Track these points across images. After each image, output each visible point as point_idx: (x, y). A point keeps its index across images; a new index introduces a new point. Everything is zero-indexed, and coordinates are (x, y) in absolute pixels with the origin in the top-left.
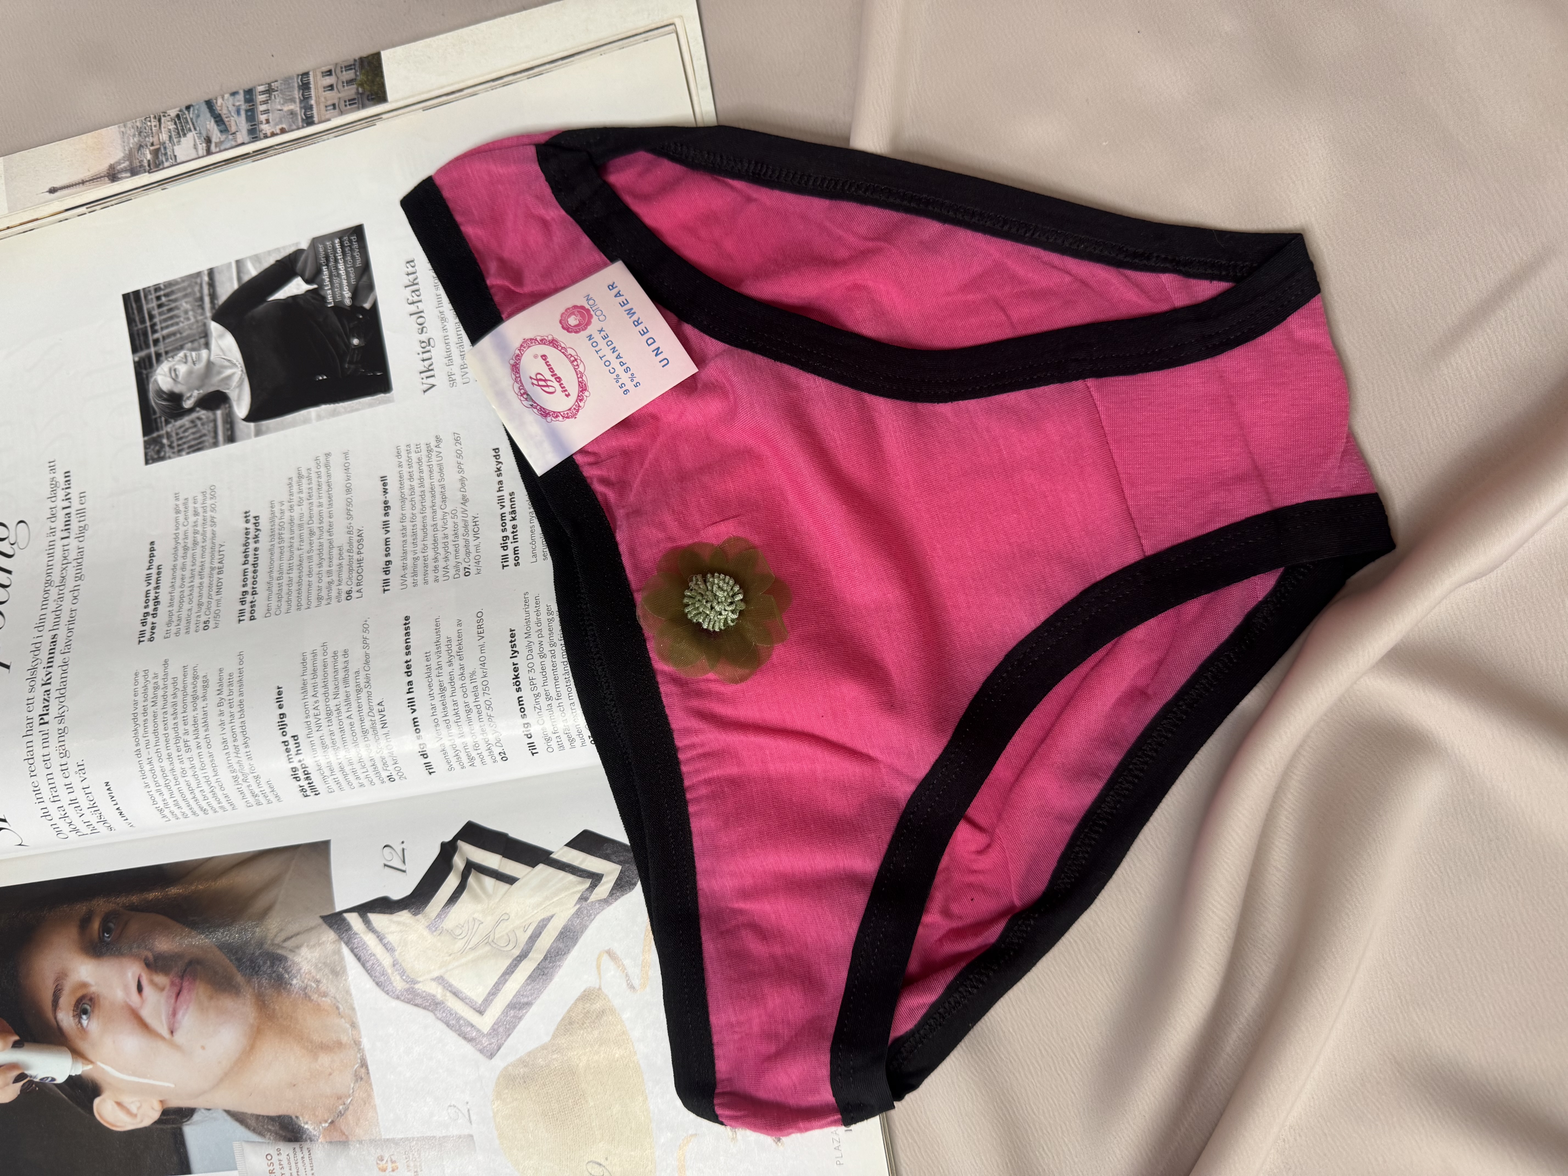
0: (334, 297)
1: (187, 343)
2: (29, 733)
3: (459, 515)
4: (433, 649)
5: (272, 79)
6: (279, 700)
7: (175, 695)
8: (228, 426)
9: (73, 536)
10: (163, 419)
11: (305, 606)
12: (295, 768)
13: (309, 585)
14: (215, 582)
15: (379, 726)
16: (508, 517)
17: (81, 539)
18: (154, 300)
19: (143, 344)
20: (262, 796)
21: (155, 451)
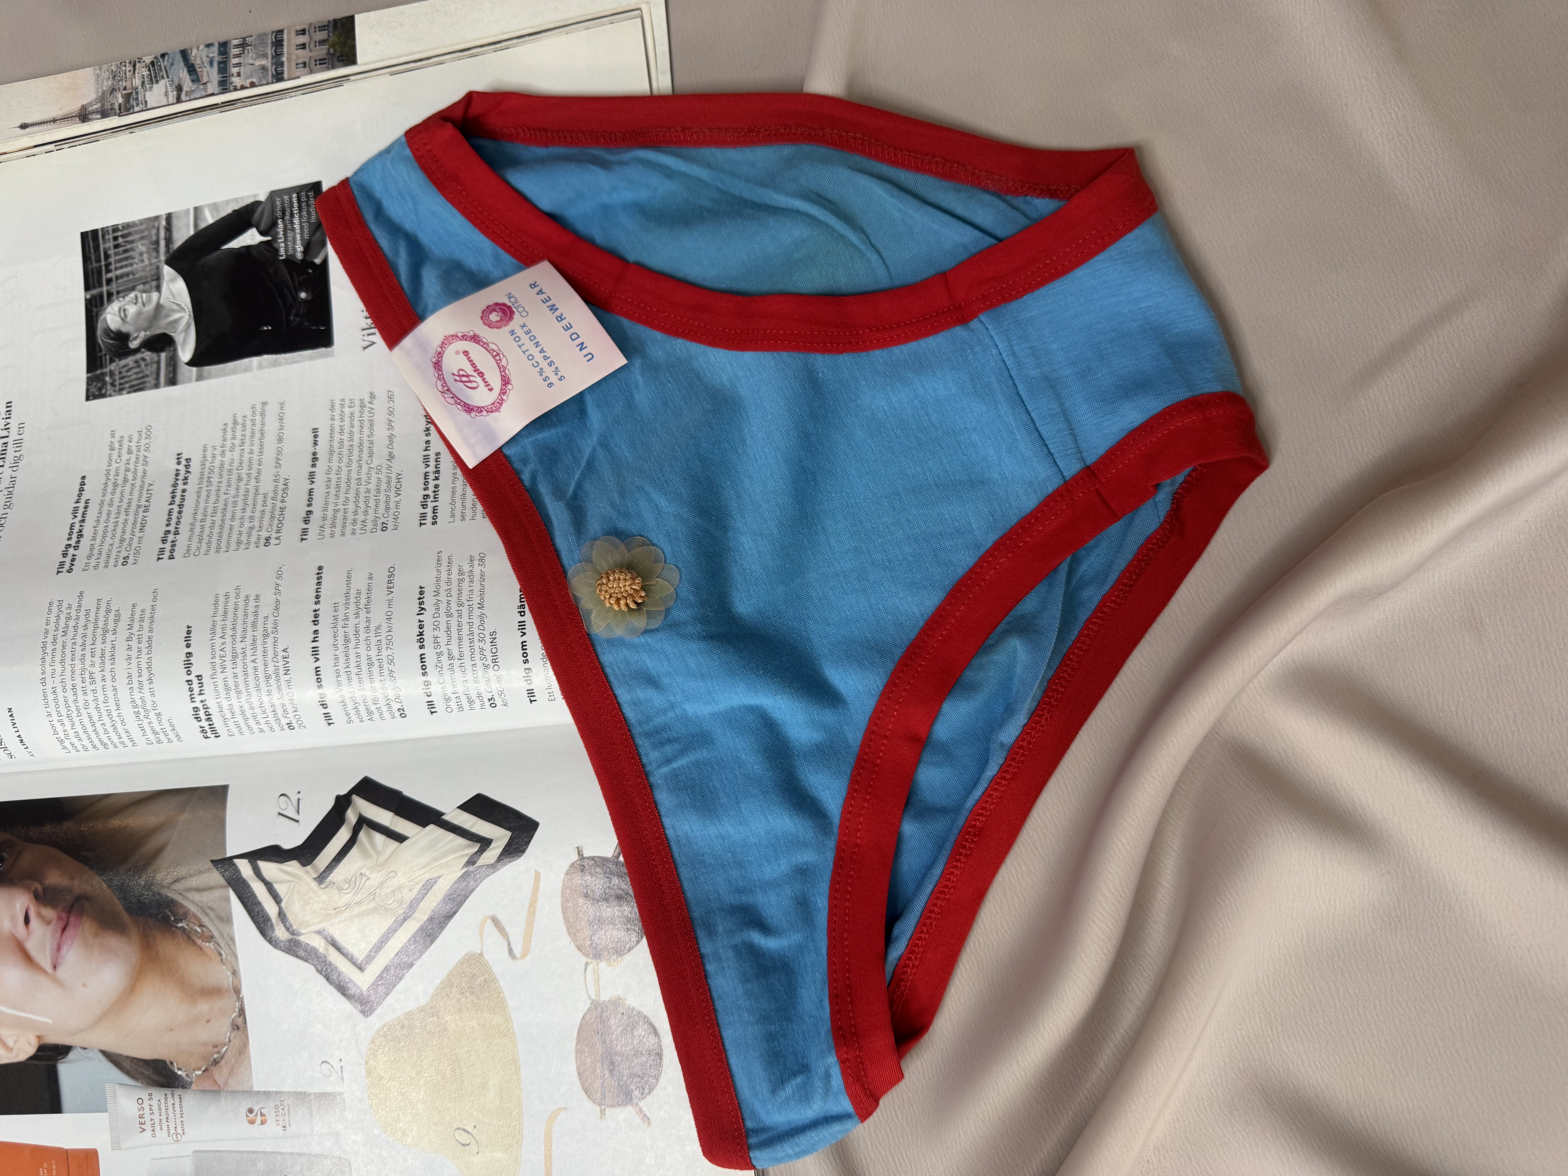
0: (286, 250)
1: (139, 285)
3: (384, 470)
4: (342, 600)
5: (248, 34)
6: (187, 639)
7: (86, 627)
8: (171, 369)
9: (7, 465)
10: (108, 357)
11: (224, 549)
12: (196, 708)
13: (231, 530)
14: (139, 520)
15: (282, 672)
16: (432, 476)
17: (15, 469)
18: (111, 240)
19: (96, 283)
20: (162, 734)
21: (96, 388)
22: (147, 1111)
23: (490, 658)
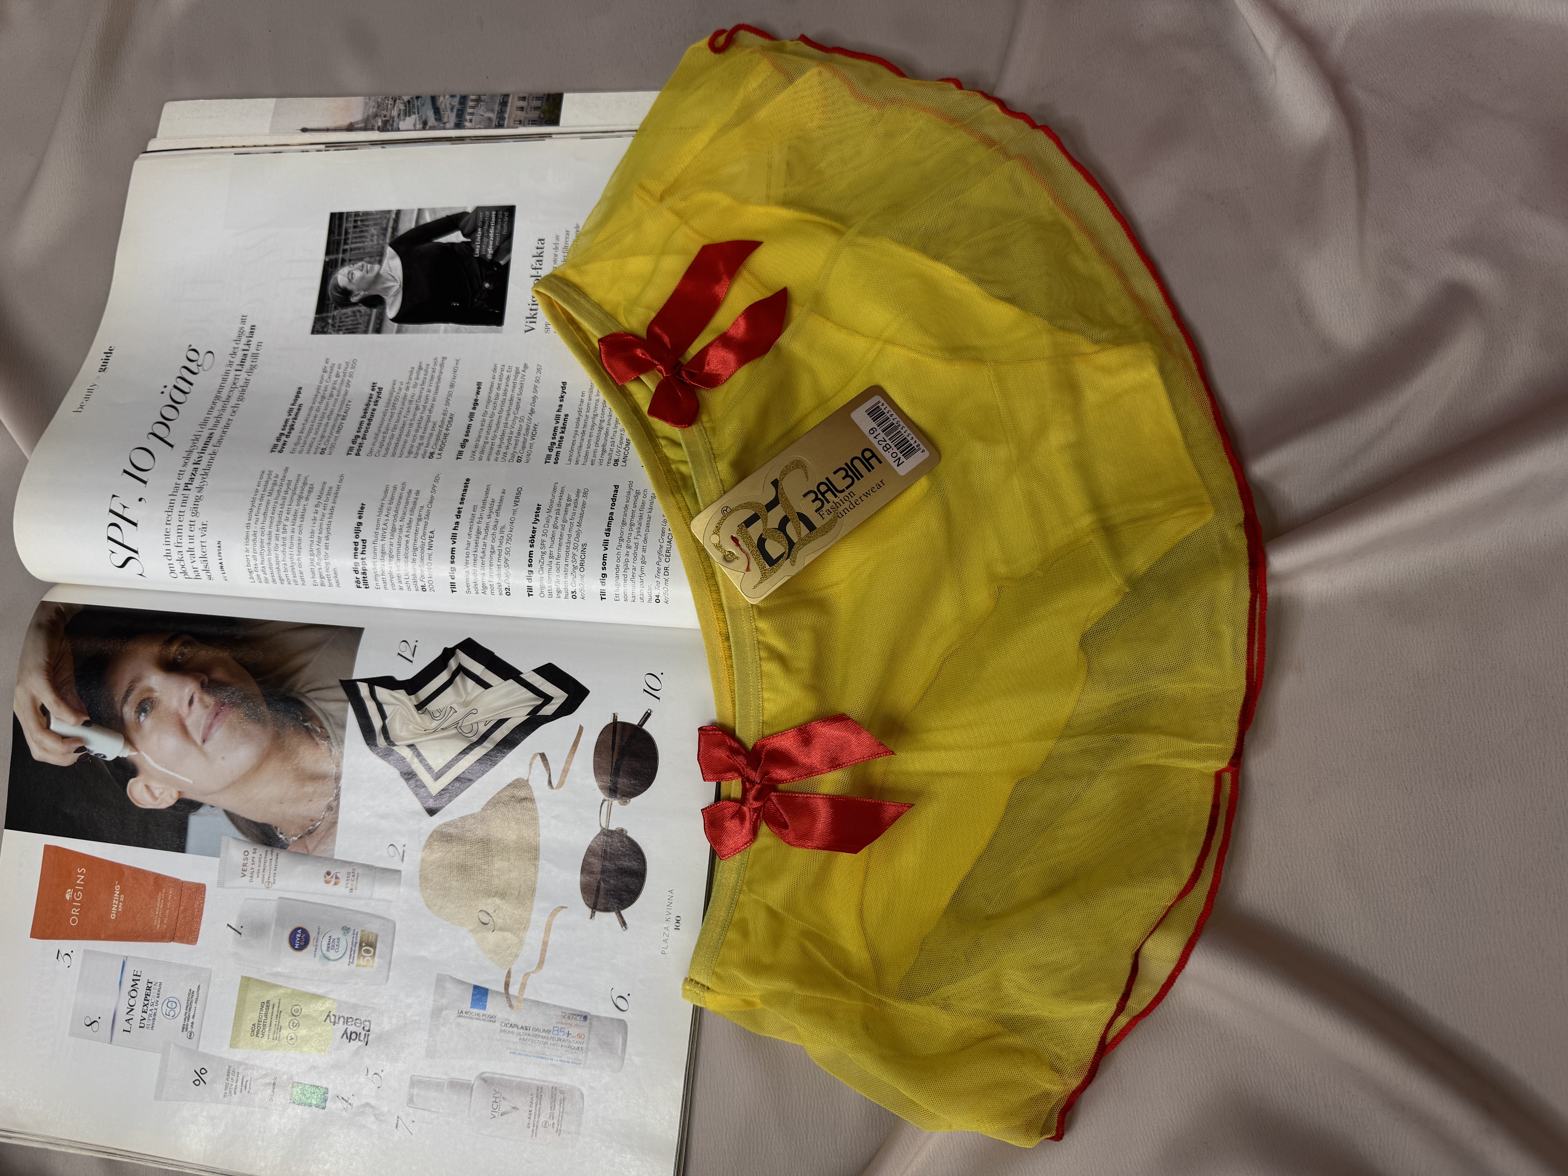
2: (174, 494)
4: (481, 504)
5: (482, 93)
6: (360, 512)
7: (286, 492)
8: (379, 322)
9: (244, 370)
10: (333, 305)
11: (399, 455)
12: (357, 563)
13: (405, 442)
14: (338, 425)
15: (426, 547)
16: (559, 430)
17: (249, 374)
18: (353, 222)
19: (335, 250)
20: (326, 579)
21: (320, 326)
22: (250, 861)
23: (579, 563)
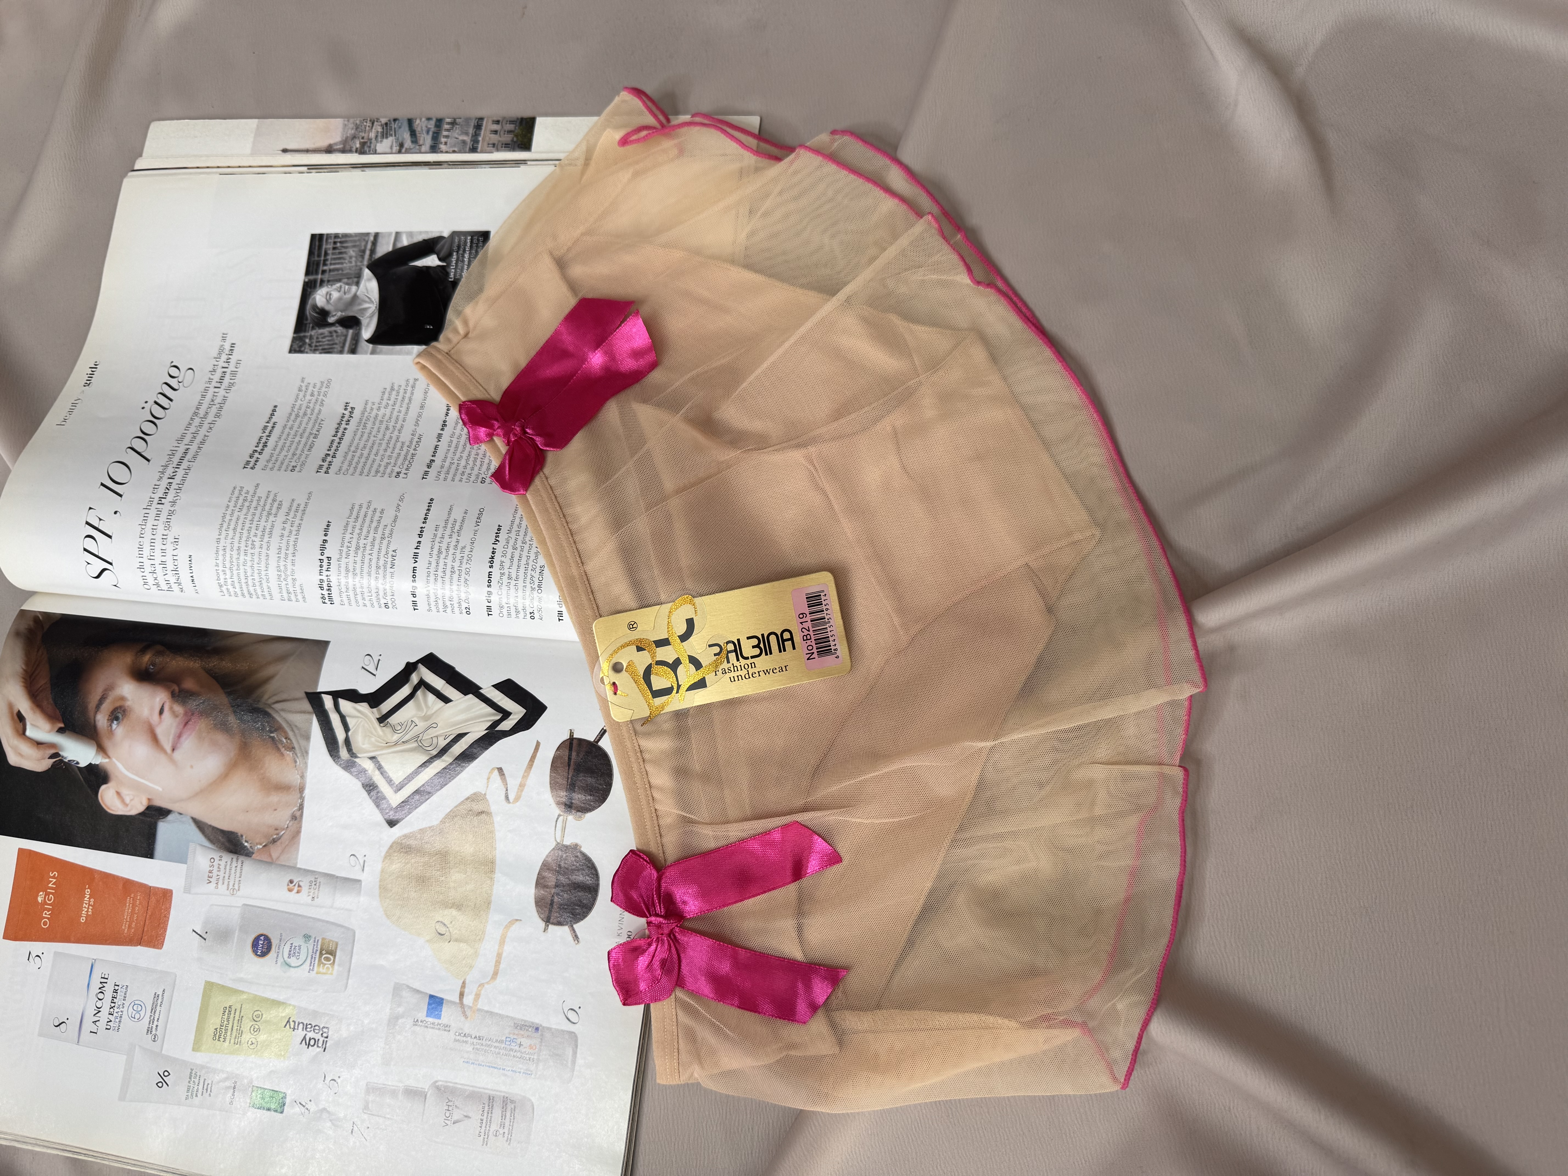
2: (148, 508)
4: (442, 524)
5: (458, 116)
6: (326, 530)
7: (256, 508)
8: (354, 342)
9: (223, 387)
10: (311, 325)
11: (367, 474)
12: (322, 580)
13: (373, 461)
14: (309, 443)
15: (389, 565)
17: (228, 391)
18: (332, 244)
19: (314, 271)
20: (293, 594)
21: (298, 346)
22: (216, 869)
23: (536, 583)
